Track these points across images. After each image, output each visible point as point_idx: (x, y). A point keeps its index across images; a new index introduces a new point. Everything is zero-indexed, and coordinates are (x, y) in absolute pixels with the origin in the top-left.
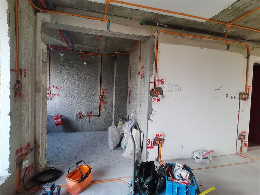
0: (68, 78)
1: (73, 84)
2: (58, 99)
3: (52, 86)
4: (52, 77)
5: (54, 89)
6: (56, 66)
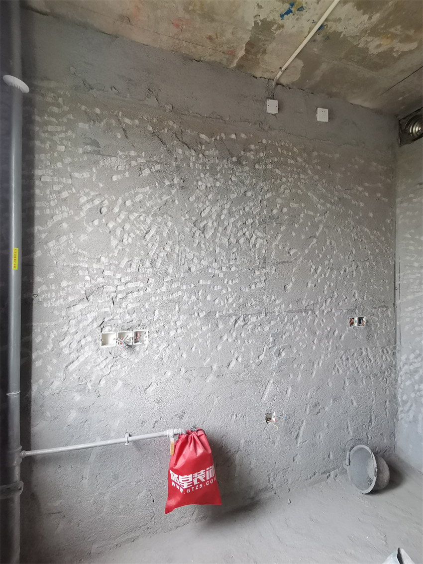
0: (219, 216)
1: (244, 247)
2: (172, 334)
3: (142, 261)
4: (143, 212)
5: (152, 281)
6: (163, 148)
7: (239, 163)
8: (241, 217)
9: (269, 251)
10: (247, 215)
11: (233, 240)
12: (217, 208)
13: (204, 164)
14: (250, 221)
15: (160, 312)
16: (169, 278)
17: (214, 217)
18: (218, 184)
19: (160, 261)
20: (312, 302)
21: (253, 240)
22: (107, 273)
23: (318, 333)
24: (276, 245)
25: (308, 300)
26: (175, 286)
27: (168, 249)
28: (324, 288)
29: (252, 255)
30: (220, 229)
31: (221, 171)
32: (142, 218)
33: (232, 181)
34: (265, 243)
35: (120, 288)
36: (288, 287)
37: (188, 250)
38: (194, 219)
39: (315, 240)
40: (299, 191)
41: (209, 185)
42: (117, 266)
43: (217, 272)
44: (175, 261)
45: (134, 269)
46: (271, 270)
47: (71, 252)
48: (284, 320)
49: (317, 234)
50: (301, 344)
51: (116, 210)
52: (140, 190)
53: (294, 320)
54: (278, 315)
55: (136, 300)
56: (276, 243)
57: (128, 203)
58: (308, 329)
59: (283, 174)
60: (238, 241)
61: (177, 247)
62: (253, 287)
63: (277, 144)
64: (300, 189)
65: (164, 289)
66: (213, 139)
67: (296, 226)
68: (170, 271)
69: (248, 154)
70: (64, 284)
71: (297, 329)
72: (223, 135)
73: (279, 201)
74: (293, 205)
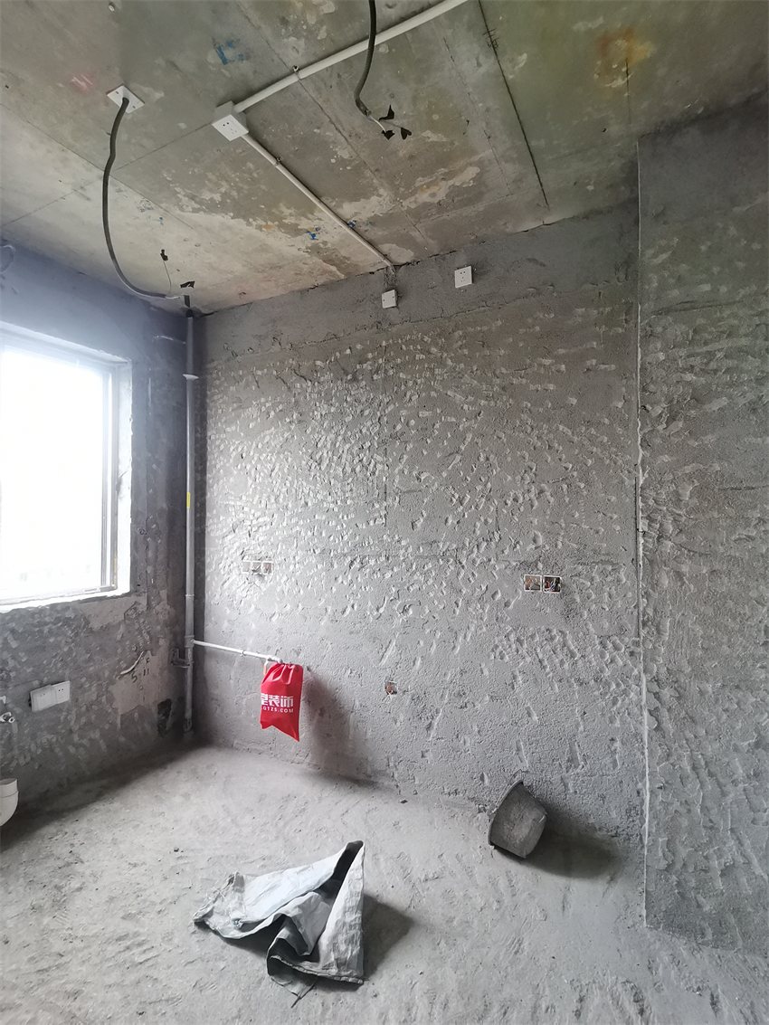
0: (334, 444)
1: (361, 476)
2: (292, 567)
3: (269, 497)
4: (270, 452)
5: (276, 516)
6: (284, 388)
7: (355, 379)
8: (357, 442)
9: (391, 478)
10: (364, 438)
11: (348, 469)
12: (332, 436)
13: (319, 393)
14: (368, 444)
15: (282, 547)
16: (289, 513)
17: (329, 446)
18: (333, 410)
19: (282, 496)
20: (455, 546)
21: (372, 465)
22: (246, 509)
23: (464, 592)
24: (399, 470)
25: (448, 543)
26: (293, 521)
27: (288, 485)
28: (475, 526)
29: (370, 484)
30: (335, 458)
31: (335, 395)
32: (269, 458)
33: (347, 402)
34: (386, 468)
35: (255, 522)
36: (419, 524)
37: (305, 484)
38: (310, 451)
39: (458, 457)
40: (433, 394)
41: (324, 413)
42: (251, 502)
43: (332, 506)
44: (294, 497)
45: (263, 505)
46: (393, 502)
47: (225, 492)
48: (412, 567)
49: (463, 448)
50: (436, 603)
51: (252, 453)
52: (267, 432)
53: (426, 568)
54: (404, 561)
55: (266, 533)
56: (401, 466)
57: (260, 446)
58: (447, 583)
59: (409, 377)
60: (353, 470)
61: (296, 481)
62: (372, 523)
63: (400, 341)
64: (435, 390)
65: (285, 524)
66: (328, 362)
67: (429, 441)
68: (290, 506)
69: (365, 365)
70: (221, 518)
71: (431, 581)
72: (338, 354)
73: (404, 412)
74: (424, 414)
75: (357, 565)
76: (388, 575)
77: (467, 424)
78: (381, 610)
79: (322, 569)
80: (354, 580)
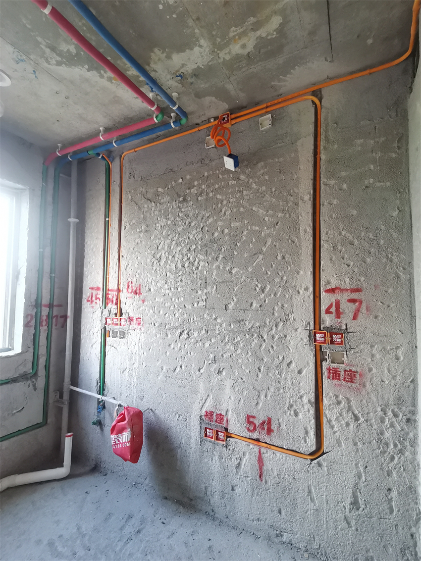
0: (169, 247)
1: (188, 270)
3: (124, 284)
4: (125, 253)
5: (129, 298)
6: (136, 208)
7: (185, 200)
8: (186, 246)
9: (210, 272)
10: (191, 242)
11: (179, 265)
12: (169, 241)
13: (160, 211)
14: (194, 247)
17: (166, 248)
18: (169, 222)
20: (258, 324)
21: (196, 262)
23: (265, 360)
24: (216, 266)
25: (253, 322)
27: (137, 276)
28: (274, 309)
29: (195, 276)
30: (170, 257)
31: (171, 212)
32: (125, 257)
33: (179, 217)
34: (207, 264)
36: (230, 307)
37: (149, 275)
38: (153, 252)
39: (261, 257)
41: (163, 225)
43: (168, 291)
46: (210, 289)
48: (225, 339)
49: (264, 249)
50: (243, 368)
52: (125, 239)
53: (236, 340)
54: (219, 334)
56: (218, 263)
58: (252, 353)
60: (183, 266)
61: (143, 274)
62: (196, 305)
63: (217, 172)
64: (243, 207)
65: (134, 304)
66: (166, 189)
67: (238, 244)
69: (192, 190)
71: (239, 351)
72: (173, 183)
73: (220, 223)
74: (235, 224)
75: (184, 336)
76: (207, 345)
77: (267, 232)
78: (202, 371)
79: (160, 338)
80: (183, 346)
